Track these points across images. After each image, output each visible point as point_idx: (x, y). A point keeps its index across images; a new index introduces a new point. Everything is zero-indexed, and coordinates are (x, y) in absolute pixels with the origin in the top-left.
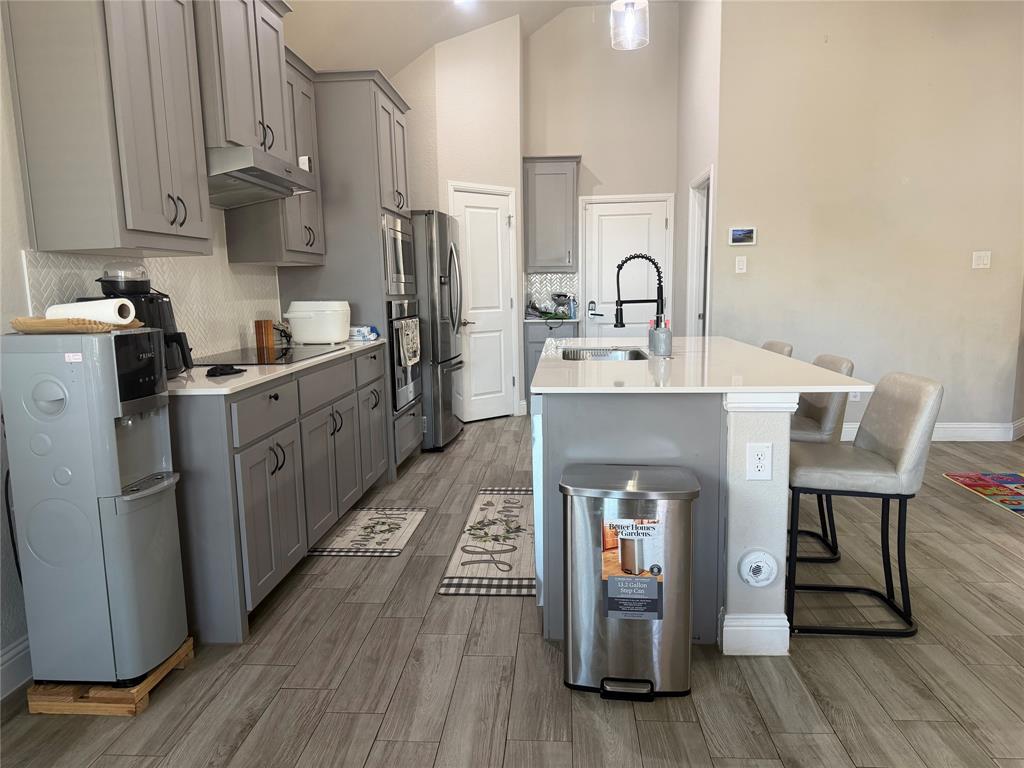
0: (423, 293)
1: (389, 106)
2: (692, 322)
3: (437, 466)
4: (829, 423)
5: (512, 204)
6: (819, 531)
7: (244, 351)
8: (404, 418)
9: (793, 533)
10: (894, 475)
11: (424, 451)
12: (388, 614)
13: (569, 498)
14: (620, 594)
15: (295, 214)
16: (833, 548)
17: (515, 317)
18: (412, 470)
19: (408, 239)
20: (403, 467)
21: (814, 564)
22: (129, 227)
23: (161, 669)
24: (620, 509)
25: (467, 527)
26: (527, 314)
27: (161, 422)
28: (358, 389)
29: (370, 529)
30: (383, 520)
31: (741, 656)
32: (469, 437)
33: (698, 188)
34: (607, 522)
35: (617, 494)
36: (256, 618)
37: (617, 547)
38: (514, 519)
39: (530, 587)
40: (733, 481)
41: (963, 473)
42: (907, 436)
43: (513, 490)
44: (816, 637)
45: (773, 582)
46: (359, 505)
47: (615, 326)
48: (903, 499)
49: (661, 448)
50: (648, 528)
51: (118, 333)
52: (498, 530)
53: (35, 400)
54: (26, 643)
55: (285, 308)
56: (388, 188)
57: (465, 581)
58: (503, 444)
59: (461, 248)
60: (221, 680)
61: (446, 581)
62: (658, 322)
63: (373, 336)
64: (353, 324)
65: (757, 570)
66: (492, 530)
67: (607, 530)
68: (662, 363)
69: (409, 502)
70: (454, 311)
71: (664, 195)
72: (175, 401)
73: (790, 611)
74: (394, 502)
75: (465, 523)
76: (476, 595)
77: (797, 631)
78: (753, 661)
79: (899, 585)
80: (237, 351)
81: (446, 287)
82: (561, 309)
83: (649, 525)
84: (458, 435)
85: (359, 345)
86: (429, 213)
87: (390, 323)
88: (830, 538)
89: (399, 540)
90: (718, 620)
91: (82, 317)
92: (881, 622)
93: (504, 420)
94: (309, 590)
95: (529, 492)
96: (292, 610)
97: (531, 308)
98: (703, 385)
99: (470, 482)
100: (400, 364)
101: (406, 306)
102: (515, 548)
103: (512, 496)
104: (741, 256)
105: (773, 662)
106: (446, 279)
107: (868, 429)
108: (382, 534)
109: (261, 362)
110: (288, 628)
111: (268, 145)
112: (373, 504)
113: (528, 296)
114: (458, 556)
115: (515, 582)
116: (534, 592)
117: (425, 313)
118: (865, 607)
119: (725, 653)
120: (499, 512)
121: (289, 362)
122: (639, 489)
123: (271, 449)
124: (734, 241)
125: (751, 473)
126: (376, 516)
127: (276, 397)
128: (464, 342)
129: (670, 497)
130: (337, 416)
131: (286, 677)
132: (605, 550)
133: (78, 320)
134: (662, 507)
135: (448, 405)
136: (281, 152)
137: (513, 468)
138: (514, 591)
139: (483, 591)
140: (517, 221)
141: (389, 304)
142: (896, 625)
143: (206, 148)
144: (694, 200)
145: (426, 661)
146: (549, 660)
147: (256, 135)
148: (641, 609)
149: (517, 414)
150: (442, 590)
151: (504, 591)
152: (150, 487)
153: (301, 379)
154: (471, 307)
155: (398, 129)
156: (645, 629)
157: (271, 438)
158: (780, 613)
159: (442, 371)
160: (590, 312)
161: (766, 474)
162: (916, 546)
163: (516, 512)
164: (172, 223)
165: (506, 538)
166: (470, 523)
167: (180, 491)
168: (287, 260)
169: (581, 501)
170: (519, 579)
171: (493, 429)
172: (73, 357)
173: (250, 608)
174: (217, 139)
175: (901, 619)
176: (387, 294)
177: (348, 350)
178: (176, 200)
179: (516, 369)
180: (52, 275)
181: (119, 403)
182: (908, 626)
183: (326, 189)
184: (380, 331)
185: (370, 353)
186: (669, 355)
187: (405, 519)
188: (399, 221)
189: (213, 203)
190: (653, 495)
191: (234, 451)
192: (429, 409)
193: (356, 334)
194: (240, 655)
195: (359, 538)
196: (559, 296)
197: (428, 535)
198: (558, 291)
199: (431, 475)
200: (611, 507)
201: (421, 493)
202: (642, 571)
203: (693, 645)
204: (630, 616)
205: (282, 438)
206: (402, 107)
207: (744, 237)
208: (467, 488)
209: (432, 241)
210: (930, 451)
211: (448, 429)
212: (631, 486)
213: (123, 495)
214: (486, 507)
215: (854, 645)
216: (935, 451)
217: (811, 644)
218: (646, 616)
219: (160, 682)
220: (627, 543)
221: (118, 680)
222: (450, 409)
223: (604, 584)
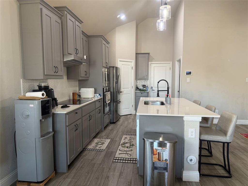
0: (111, 85)
1: (105, 43)
2: (176, 93)
3: (114, 127)
4: (210, 122)
5: (133, 64)
6: (207, 148)
7: (70, 100)
8: (106, 115)
9: (201, 148)
10: (226, 137)
11: (111, 123)
12: (101, 166)
13: (145, 141)
14: (157, 166)
15: (83, 68)
16: (211, 153)
17: (133, 91)
18: (107, 128)
19: (108, 73)
20: (105, 127)
21: (206, 157)
22: (45, 74)
23: (47, 179)
24: (158, 145)
25: (120, 144)
26: (136, 90)
27: (50, 120)
28: (96, 109)
29: (97, 143)
30: (100, 141)
31: (187, 181)
32: (122, 120)
33: (178, 61)
34: (154, 148)
35: (157, 141)
36: (70, 166)
37: (157, 154)
38: (132, 142)
39: (135, 161)
40: (186, 138)
41: (244, 133)
42: (229, 128)
43: (132, 134)
44: (206, 177)
45: (195, 163)
46: (95, 137)
47: (157, 96)
48: (228, 143)
49: (168, 129)
50: (164, 150)
51: (42, 100)
52: (128, 145)
53: (22, 115)
54: (16, 171)
55: (79, 90)
56: (104, 62)
57: (120, 159)
58: (129, 122)
59: (121, 75)
60: (61, 182)
61: (115, 158)
62: (167, 96)
63: (99, 96)
64: (95, 93)
65: (191, 160)
66: (127, 145)
67: (154, 150)
68: (168, 106)
69: (107, 136)
70: (119, 89)
71: (170, 62)
72: (54, 114)
73: (200, 170)
74: (103, 136)
75: (120, 143)
76: (122, 162)
77: (202, 175)
78: (190, 183)
79: (227, 164)
80: (68, 100)
81: (117, 84)
82: (144, 89)
83: (165, 149)
84: (119, 119)
85: (96, 99)
86: (113, 67)
87: (104, 93)
88: (210, 150)
89: (104, 147)
90: (181, 172)
91: (34, 96)
92: (223, 174)
93: (130, 115)
94: (82, 159)
95: (136, 135)
96: (78, 164)
97: (137, 88)
98: (179, 114)
99: (121, 132)
100: (105, 103)
101: (107, 89)
102: (132, 150)
103: (131, 136)
104: (188, 78)
105: (195, 183)
106: (117, 82)
107: (219, 125)
108: (100, 145)
109: (74, 104)
110: (77, 169)
111: (77, 53)
112: (98, 137)
113: (136, 85)
114: (118, 152)
115: (132, 159)
116: (136, 162)
117: (112, 90)
118: (219, 169)
119: (183, 180)
120: (128, 140)
121: (80, 104)
122: (163, 140)
123: (75, 125)
124: (187, 74)
125: (190, 136)
126: (99, 140)
127: (77, 113)
128: (121, 96)
129: (170, 142)
130: (90, 116)
131: (77, 182)
132: (154, 155)
133: (33, 97)
134: (168, 145)
135: (117, 111)
136: (80, 55)
137: (132, 128)
138: (132, 162)
139: (124, 161)
140: (134, 68)
141: (104, 89)
142: (227, 175)
143: (63, 55)
144: (177, 64)
145: (110, 179)
146: (140, 180)
147: (74, 51)
148: (162, 170)
149: (133, 114)
150: (114, 161)
151: (129, 162)
152: (47, 135)
153: (82, 108)
154: (123, 88)
155: (107, 48)
156: (163, 174)
157: (75, 123)
158: (197, 171)
159: (115, 104)
160: (151, 89)
161: (194, 136)
162: (232, 153)
163: (132, 140)
164: (55, 73)
165: (130, 147)
166: (121, 143)
167: (54, 136)
168: (80, 79)
169: (148, 142)
170: (133, 159)
171: (127, 118)
172: (32, 106)
173: (69, 164)
174: (66, 52)
175: (228, 173)
176: (103, 86)
177: (94, 100)
178: (56, 67)
179: (133, 103)
180: (27, 85)
181: (41, 116)
182: (230, 175)
183: (90, 62)
184: (101, 95)
185: (99, 100)
186: (170, 104)
187: (106, 141)
188: (106, 69)
189: (64, 66)
190: (166, 142)
191: (66, 126)
192: (112, 113)
193: (96, 96)
194: (66, 176)
195: (95, 146)
196: (144, 85)
197: (111, 146)
198: (144, 84)
199: (112, 130)
200: (156, 144)
201: (110, 134)
202: (163, 160)
203: (175, 178)
204: (160, 171)
205: (78, 123)
206: (108, 43)
207: (189, 73)
208: (121, 133)
209: (114, 73)
210: (236, 127)
211: (117, 117)
212: (161, 139)
213: (41, 137)
214: (125, 139)
215: (216, 179)
216: (237, 127)
217: (205, 179)
218: (164, 171)
219: (47, 182)
220: (159, 153)
221: (37, 182)
222: (117, 112)
223: (154, 163)
